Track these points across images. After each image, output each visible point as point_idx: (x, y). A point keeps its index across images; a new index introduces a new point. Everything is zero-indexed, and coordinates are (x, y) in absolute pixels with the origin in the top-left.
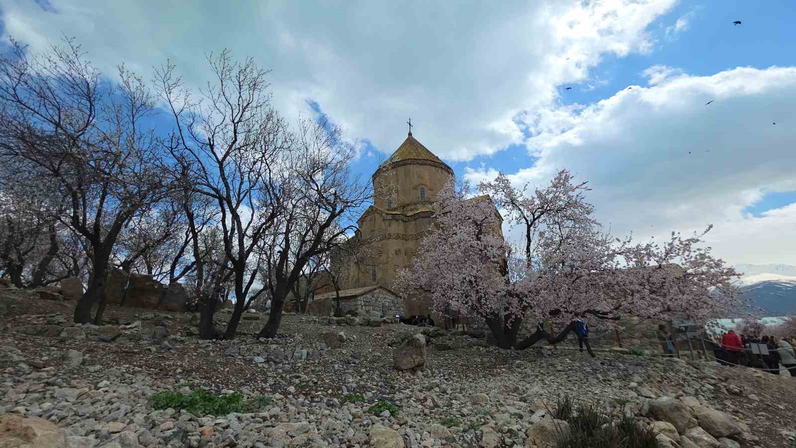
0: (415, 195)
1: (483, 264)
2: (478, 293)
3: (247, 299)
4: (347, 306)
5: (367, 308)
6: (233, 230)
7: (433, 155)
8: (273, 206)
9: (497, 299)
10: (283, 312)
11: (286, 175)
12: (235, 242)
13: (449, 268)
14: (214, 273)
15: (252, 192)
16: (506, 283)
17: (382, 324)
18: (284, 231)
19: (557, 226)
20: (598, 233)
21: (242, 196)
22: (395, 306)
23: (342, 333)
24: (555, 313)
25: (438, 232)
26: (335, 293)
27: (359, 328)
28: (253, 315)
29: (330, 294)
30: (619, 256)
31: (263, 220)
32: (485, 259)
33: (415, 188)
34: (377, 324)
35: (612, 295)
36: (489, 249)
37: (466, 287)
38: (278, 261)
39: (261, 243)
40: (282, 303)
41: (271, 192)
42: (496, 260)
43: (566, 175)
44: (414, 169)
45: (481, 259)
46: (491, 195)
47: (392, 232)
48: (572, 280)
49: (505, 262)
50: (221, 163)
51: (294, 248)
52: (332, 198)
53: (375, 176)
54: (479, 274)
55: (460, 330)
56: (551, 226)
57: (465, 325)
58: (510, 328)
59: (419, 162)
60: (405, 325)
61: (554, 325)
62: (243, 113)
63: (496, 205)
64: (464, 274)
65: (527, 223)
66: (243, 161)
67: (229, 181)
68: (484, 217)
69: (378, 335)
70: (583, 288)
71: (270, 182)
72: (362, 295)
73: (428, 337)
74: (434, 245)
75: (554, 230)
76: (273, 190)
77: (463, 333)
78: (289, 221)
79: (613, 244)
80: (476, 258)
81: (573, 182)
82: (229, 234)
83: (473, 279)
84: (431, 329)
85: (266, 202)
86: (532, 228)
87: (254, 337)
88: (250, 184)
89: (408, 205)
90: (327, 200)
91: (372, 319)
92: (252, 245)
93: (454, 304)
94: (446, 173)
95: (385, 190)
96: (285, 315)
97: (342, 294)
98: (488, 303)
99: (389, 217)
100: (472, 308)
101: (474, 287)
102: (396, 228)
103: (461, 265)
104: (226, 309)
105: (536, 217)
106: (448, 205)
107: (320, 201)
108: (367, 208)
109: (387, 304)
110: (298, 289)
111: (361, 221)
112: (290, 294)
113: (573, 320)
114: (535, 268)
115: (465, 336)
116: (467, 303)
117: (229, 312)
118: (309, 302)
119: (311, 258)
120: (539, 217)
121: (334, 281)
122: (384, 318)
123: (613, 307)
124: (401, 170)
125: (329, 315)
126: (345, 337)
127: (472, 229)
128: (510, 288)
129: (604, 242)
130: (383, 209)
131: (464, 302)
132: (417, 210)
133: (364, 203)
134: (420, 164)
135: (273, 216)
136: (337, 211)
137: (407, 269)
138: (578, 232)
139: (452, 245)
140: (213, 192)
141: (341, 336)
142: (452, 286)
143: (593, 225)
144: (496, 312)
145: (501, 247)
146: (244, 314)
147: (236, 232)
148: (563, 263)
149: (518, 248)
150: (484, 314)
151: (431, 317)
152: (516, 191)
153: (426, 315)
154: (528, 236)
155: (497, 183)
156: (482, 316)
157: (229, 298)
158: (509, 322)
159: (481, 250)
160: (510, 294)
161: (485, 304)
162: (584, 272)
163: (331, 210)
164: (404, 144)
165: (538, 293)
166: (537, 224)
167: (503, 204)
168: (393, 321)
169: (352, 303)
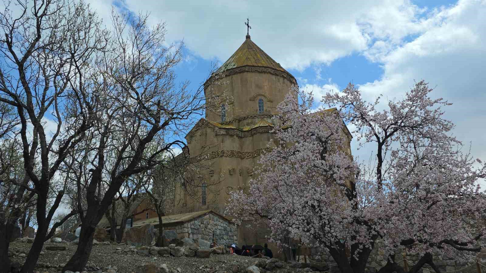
0: (253, 108)
1: (327, 186)
2: (321, 219)
3: (51, 226)
4: (171, 234)
5: (195, 237)
6: (35, 144)
7: (274, 62)
8: (84, 117)
9: (343, 226)
10: (95, 241)
11: (101, 79)
12: (38, 158)
13: (289, 191)
14: (12, 196)
15: (59, 100)
16: (353, 208)
17: (212, 254)
18: (98, 146)
19: (412, 145)
20: (457, 153)
21: (46, 104)
22: (227, 234)
23: (164, 266)
24: (409, 243)
25: (276, 149)
26: (157, 219)
27: (185, 260)
28: (58, 245)
29: (152, 220)
30: (480, 179)
31: (72, 132)
32: (330, 180)
33: (253, 99)
34: (206, 255)
35: (472, 223)
36: (336, 170)
37: (308, 212)
38: (89, 181)
39: (68, 160)
40: (93, 230)
41: (82, 100)
42: (342, 182)
43: (425, 87)
44: (252, 78)
45: (326, 181)
46: (338, 109)
47: (225, 149)
48: (428, 205)
49: (353, 185)
50: (21, 65)
51: (109, 166)
52: (154, 108)
53: (207, 85)
54: (323, 198)
55: (302, 261)
56: (405, 145)
57: (307, 257)
58: (358, 259)
59: (257, 69)
60: (239, 256)
61: (408, 258)
62: (47, 5)
63: (344, 119)
64: (306, 197)
65: (379, 141)
66: (48, 63)
67: (31, 85)
68: (330, 134)
69: (206, 267)
70: (439, 216)
71: (80, 87)
72: (189, 221)
73: (264, 270)
74: (271, 164)
75: (409, 149)
76: (84, 98)
77: (305, 265)
78: (104, 135)
79: (473, 165)
80: (320, 179)
81: (431, 96)
82: (30, 148)
83: (316, 204)
84: (268, 261)
85: (75, 112)
86: (384, 147)
87: (59, 270)
88: (56, 90)
89: (245, 118)
90: (148, 110)
91: (201, 249)
92: (58, 162)
93: (294, 232)
94: (289, 83)
95: (217, 101)
96: (97, 244)
97: (165, 220)
98: (332, 231)
99: (223, 132)
100: (315, 237)
101: (317, 212)
102: (230, 144)
103: (303, 188)
104: (25, 238)
105: (388, 134)
106: (288, 119)
107: (141, 113)
108: (196, 121)
109: (218, 232)
110: (113, 214)
111: (190, 136)
112: (104, 221)
113: (428, 251)
114: (386, 191)
115: (306, 269)
116: (308, 231)
117: (29, 241)
118: (126, 230)
119: (130, 178)
120: (392, 134)
121: (156, 205)
122: (215, 248)
123: (472, 238)
124: (237, 78)
125: (150, 244)
126: (167, 270)
127: (317, 147)
128: (357, 214)
129: (464, 162)
130: (216, 122)
131: (306, 229)
132: (254, 125)
133: (193, 115)
134: (259, 72)
135: (84, 128)
136: (161, 124)
137: (242, 192)
138: (436, 152)
139: (293, 164)
140: (11, 99)
141: (162, 268)
142: (292, 210)
143: (453, 143)
144: (342, 242)
145: (349, 167)
146: (47, 243)
147: (39, 146)
148: (417, 186)
149: (367, 169)
150: (328, 244)
151: (269, 247)
152: (366, 104)
153: (263, 245)
154: (379, 155)
155: (345, 95)
156: (326, 246)
157: (31, 224)
158: (356, 253)
159: (325, 171)
160: (357, 221)
161: (329, 232)
162: (441, 197)
163: (154, 122)
164: (241, 49)
165: (388, 219)
166: (389, 141)
167: (351, 118)
168: (225, 251)
169: (178, 230)
